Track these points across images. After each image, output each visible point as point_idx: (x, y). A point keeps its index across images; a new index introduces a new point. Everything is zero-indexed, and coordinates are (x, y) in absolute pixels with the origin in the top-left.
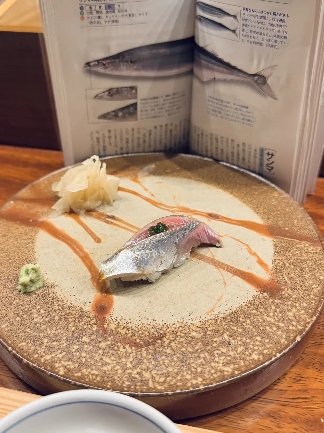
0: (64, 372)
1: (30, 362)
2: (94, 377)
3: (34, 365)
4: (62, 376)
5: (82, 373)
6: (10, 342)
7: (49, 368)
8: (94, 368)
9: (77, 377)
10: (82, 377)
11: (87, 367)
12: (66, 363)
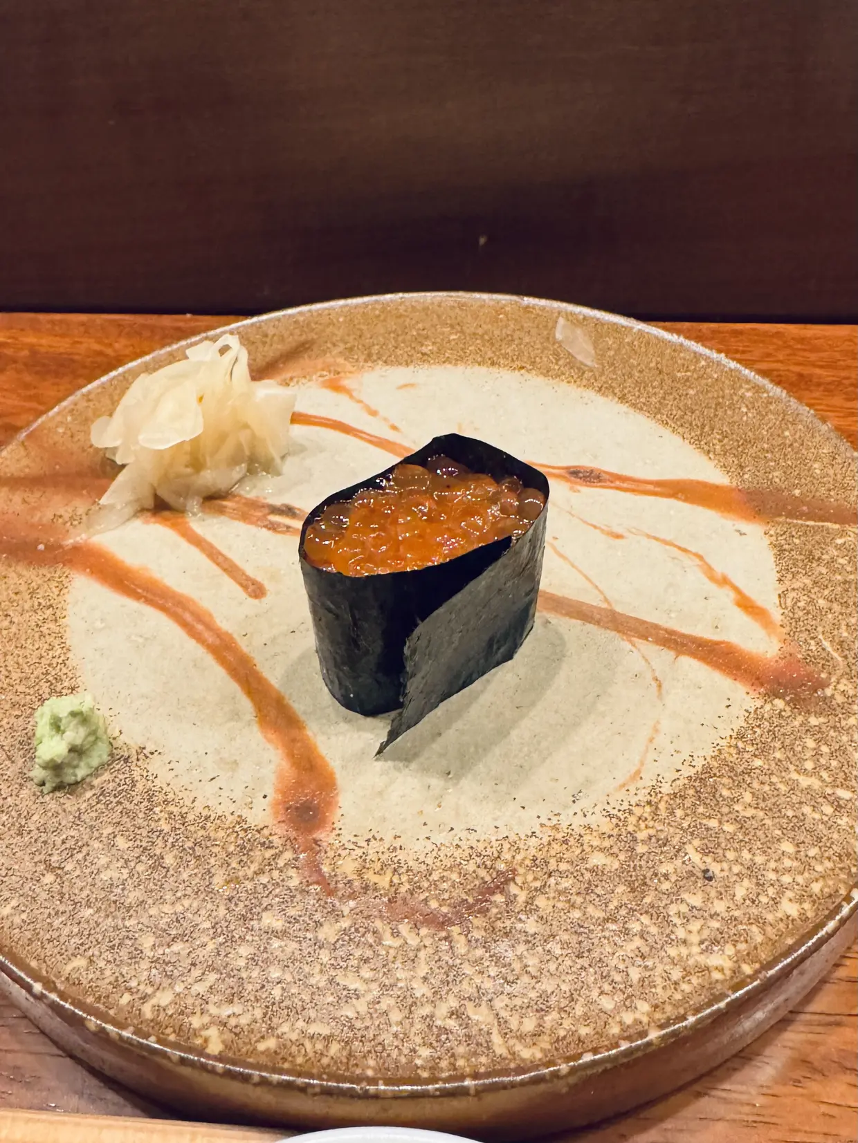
0: (223, 1042)
1: (109, 1027)
2: (319, 1046)
3: (125, 1034)
4: (220, 1058)
5: (278, 1037)
6: (34, 964)
7: (172, 1038)
8: (312, 1014)
9: (266, 1052)
10: (283, 1053)
11: (294, 1012)
12: (226, 1011)
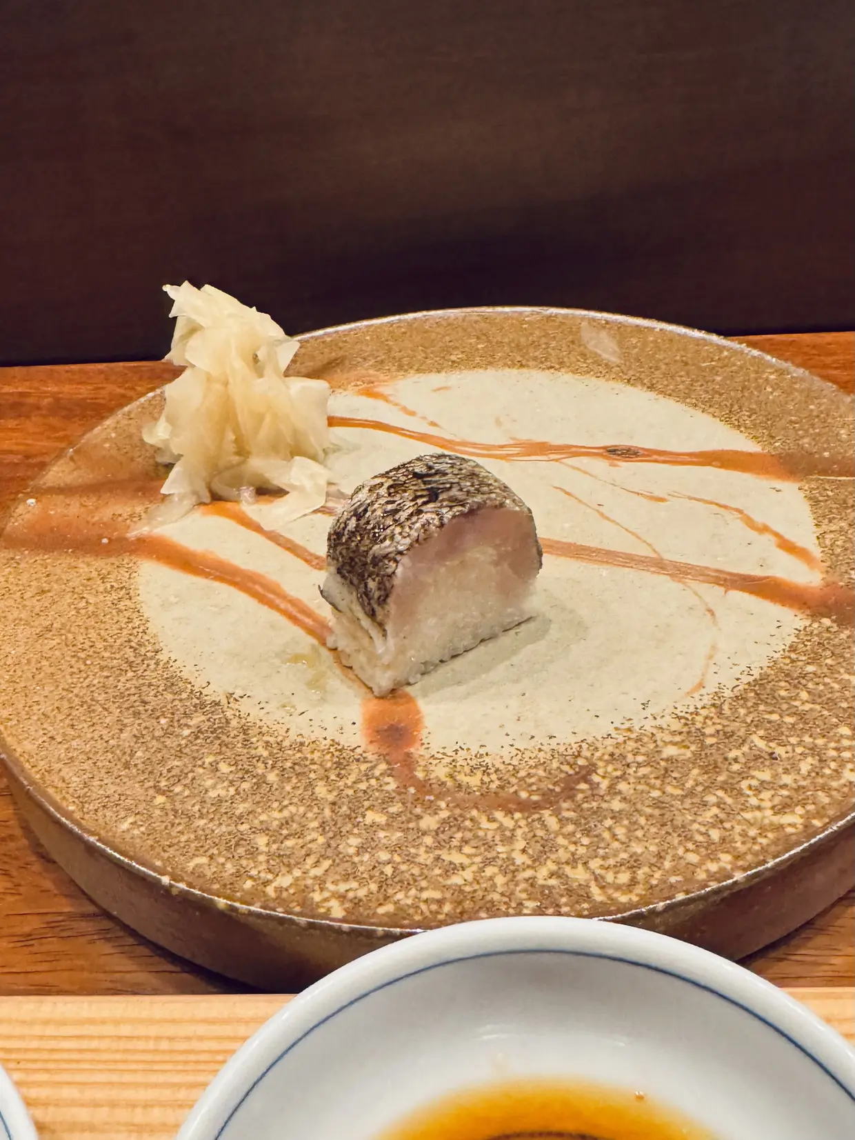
0: (345, 910)
1: (237, 905)
2: (434, 907)
3: (255, 908)
4: (344, 920)
5: (395, 903)
6: (158, 863)
7: (298, 909)
8: (424, 884)
9: (387, 914)
10: (402, 914)
11: (406, 885)
12: (342, 887)
